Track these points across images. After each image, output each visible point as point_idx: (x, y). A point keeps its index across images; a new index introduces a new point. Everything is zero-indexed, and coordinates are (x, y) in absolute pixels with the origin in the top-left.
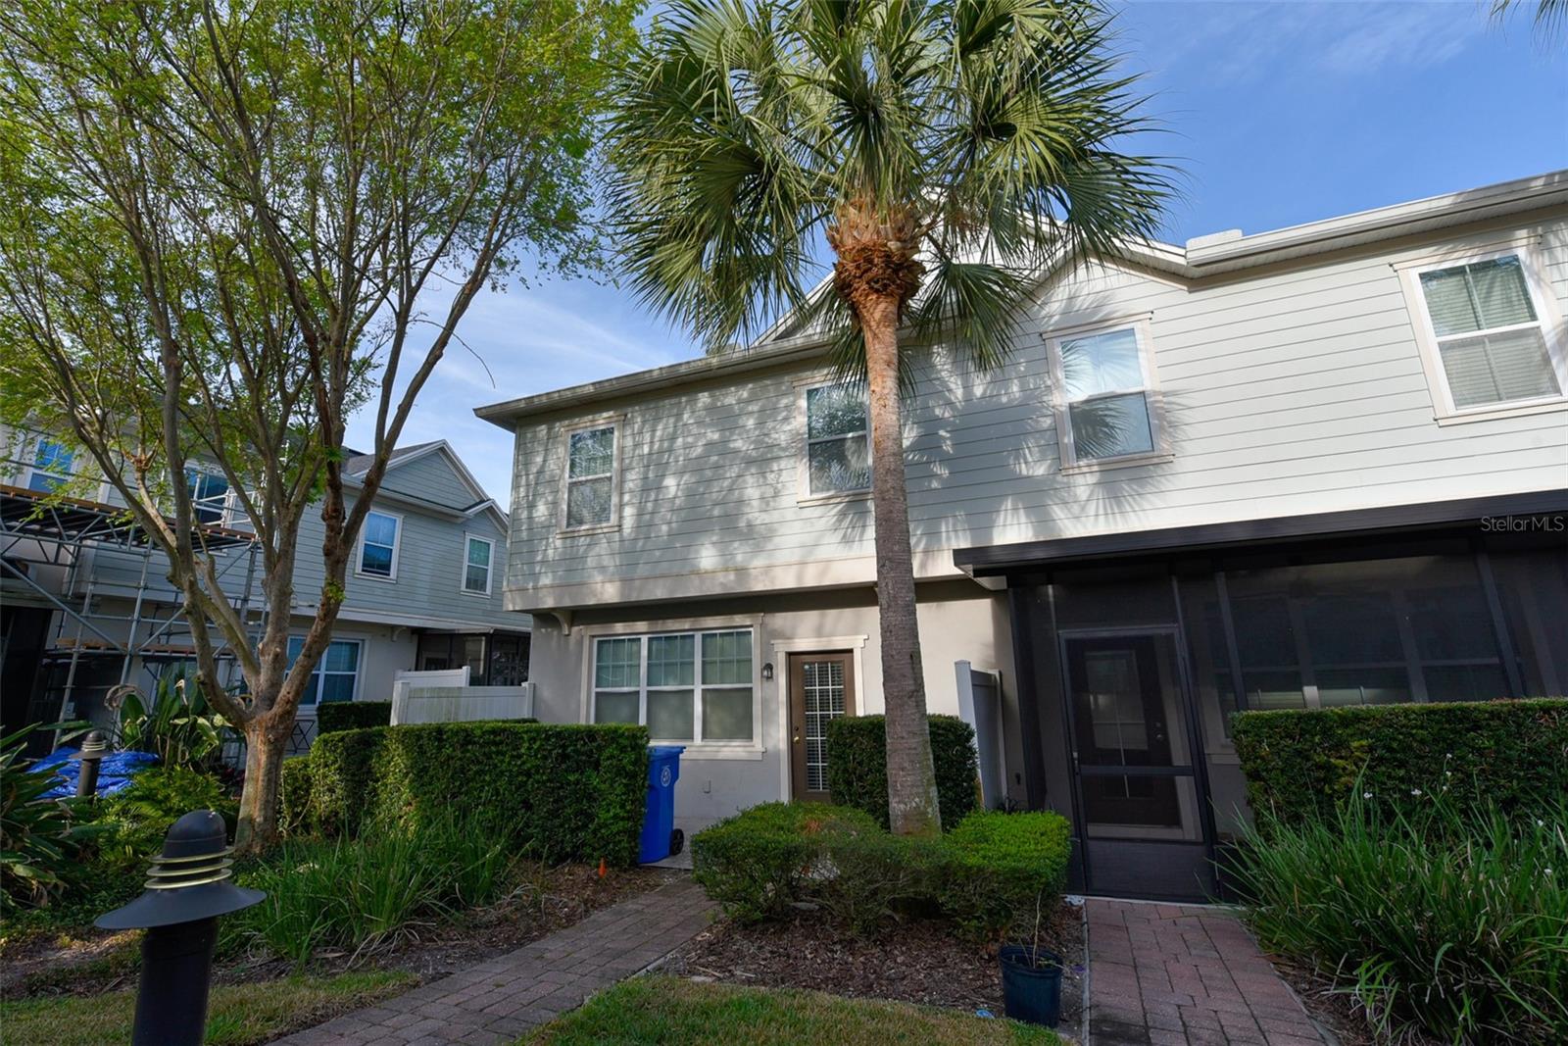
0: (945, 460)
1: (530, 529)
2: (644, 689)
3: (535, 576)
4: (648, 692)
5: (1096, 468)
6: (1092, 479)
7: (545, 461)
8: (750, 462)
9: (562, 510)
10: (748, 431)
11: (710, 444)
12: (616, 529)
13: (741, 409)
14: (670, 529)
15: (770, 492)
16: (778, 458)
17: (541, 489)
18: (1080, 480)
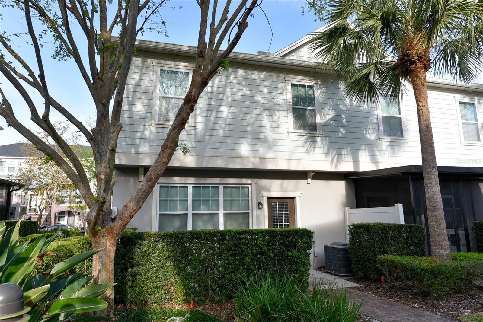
0: (343, 127)
1: (131, 118)
2: (190, 212)
3: (137, 146)
4: (193, 214)
5: (389, 140)
6: (388, 143)
7: (140, 79)
8: (265, 109)
9: (155, 111)
10: (264, 94)
11: (244, 96)
12: (193, 128)
13: (260, 83)
14: (224, 133)
15: (275, 125)
16: (278, 110)
17: (138, 95)
18: (384, 143)
